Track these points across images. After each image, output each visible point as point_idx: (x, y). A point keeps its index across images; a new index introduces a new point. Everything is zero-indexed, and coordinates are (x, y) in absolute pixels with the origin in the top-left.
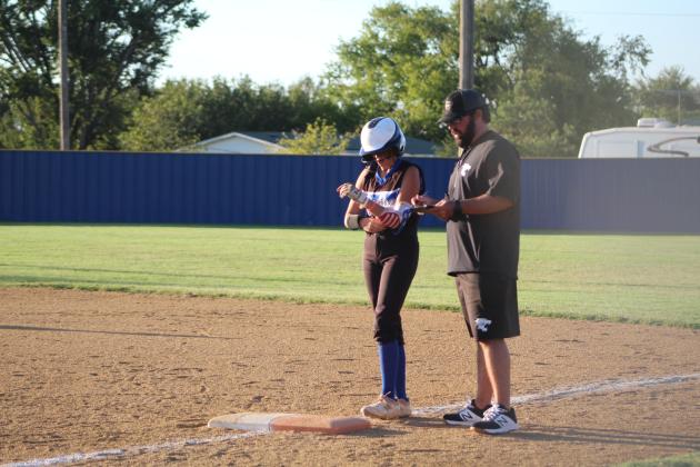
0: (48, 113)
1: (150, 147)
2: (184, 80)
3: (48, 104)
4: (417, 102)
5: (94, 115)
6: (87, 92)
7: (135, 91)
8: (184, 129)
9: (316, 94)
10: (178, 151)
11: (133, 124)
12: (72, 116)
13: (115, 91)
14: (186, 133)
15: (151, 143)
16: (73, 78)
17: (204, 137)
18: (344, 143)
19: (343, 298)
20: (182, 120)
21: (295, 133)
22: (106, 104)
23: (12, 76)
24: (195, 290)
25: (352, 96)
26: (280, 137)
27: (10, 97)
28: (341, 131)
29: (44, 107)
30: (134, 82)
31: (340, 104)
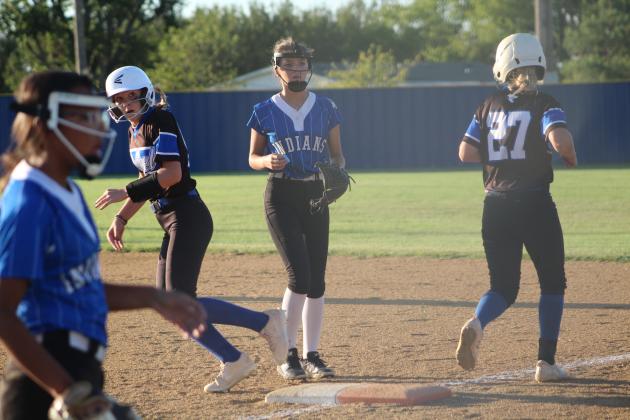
0: (62, 51)
1: (180, 85)
2: (216, 7)
3: (61, 41)
4: (485, 22)
5: (114, 51)
6: (105, 25)
7: (160, 22)
8: (218, 64)
9: (368, 17)
10: (213, 89)
11: (159, 60)
12: (89, 53)
13: (136, 24)
14: (221, 68)
15: (182, 81)
16: (89, 9)
17: (242, 72)
18: (403, 72)
19: (411, 249)
20: (216, 53)
21: (345, 63)
22: (127, 38)
23: (19, 10)
24: (241, 247)
25: (411, 18)
26: (330, 68)
27: (18, 33)
28: (399, 58)
29: (56, 44)
30: (159, 11)
31: (396, 28)
